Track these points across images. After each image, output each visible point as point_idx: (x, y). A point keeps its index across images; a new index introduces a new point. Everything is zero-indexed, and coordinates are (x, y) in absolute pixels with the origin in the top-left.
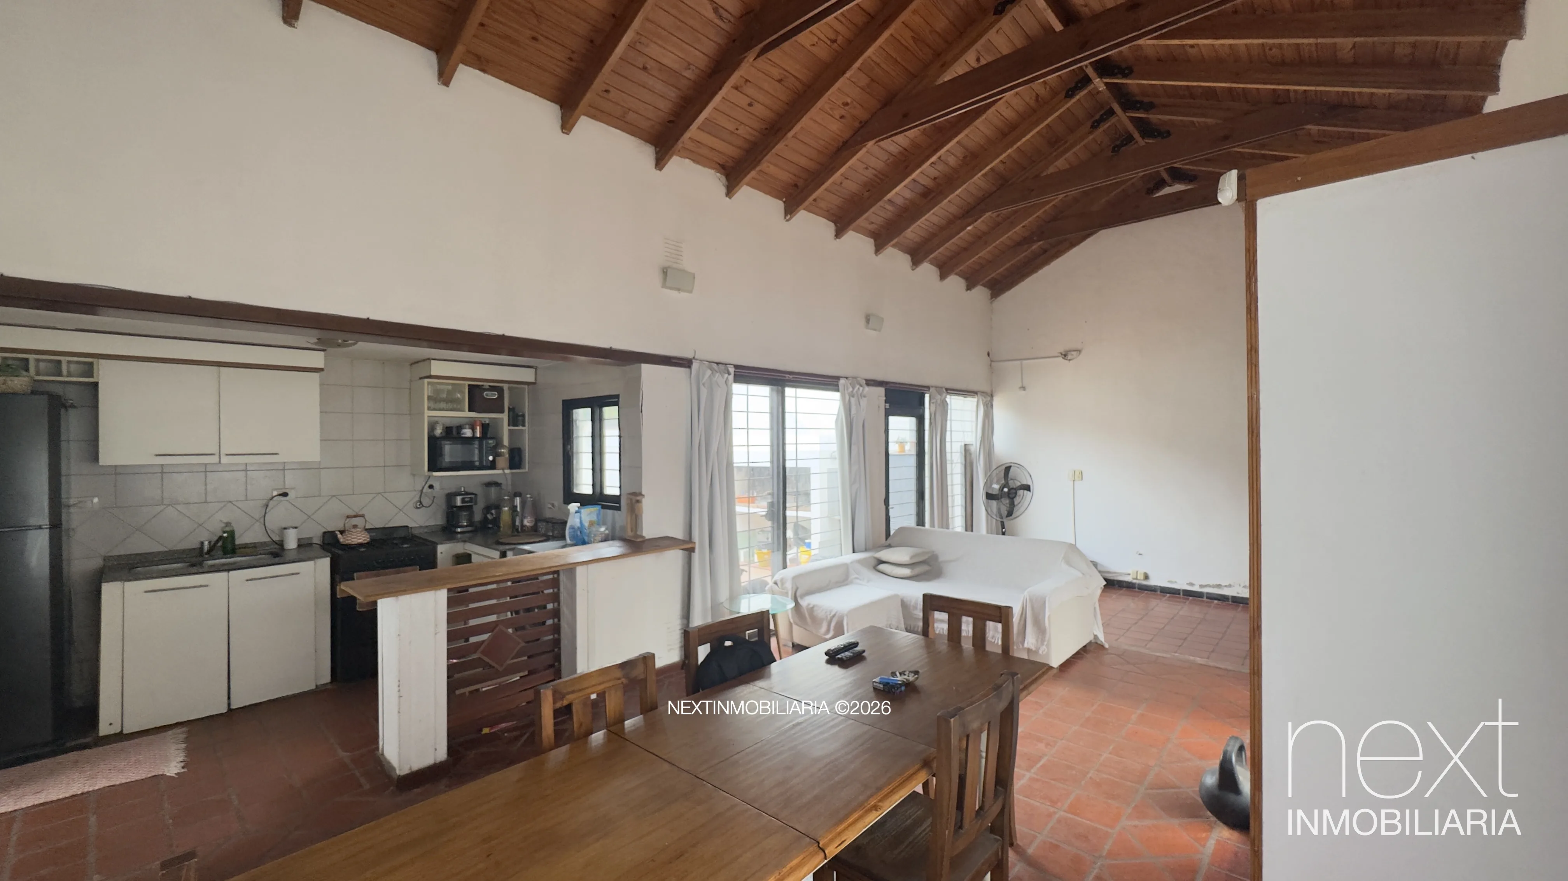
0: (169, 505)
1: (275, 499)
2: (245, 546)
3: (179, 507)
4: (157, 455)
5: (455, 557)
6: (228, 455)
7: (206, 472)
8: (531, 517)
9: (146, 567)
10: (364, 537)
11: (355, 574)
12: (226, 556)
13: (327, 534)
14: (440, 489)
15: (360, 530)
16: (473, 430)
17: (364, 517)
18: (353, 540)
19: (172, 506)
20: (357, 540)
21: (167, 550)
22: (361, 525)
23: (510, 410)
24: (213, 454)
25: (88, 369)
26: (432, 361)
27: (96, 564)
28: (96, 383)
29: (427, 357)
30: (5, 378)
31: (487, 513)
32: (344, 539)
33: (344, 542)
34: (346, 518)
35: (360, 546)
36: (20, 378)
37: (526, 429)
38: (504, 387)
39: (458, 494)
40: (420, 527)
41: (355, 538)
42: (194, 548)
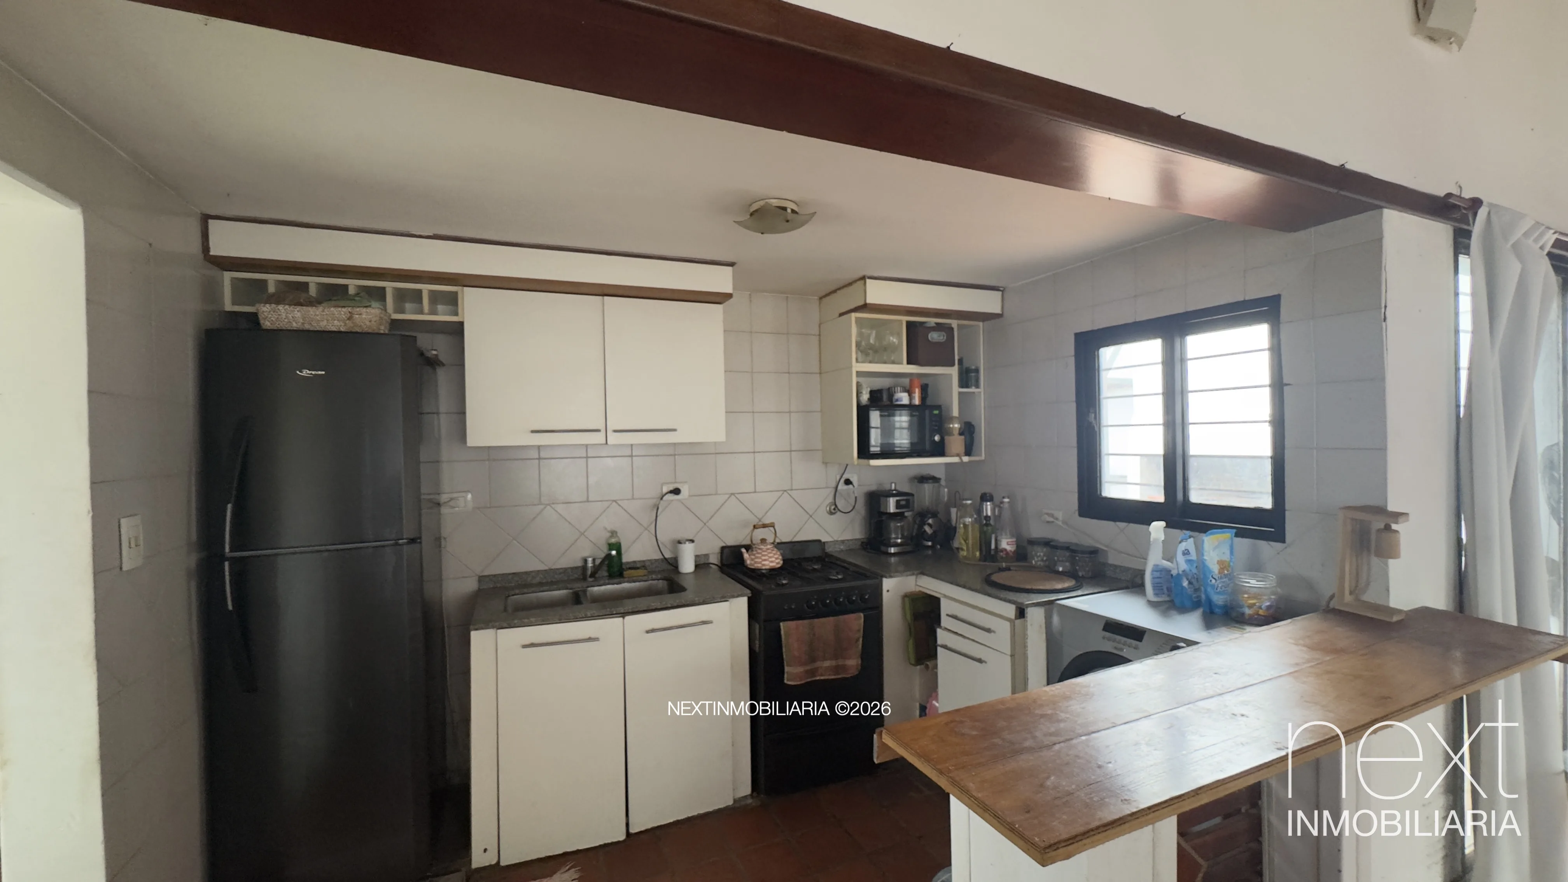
0: (549, 505)
1: (665, 498)
2: (634, 566)
3: (560, 508)
4: (533, 432)
5: (907, 599)
6: (615, 431)
7: (587, 457)
8: (1012, 536)
9: (524, 595)
10: (777, 559)
11: (781, 624)
12: (611, 581)
13: (726, 551)
14: (859, 485)
15: (769, 547)
16: (910, 393)
17: (773, 527)
18: (764, 563)
19: (551, 506)
20: (766, 563)
21: (546, 568)
22: (770, 539)
23: (961, 361)
24: (598, 431)
25: (453, 301)
26: (868, 281)
27: (470, 585)
28: (461, 324)
29: (861, 274)
30: (350, 309)
31: (923, 523)
32: (752, 560)
33: (751, 564)
34: (752, 527)
35: (773, 573)
36: (369, 310)
37: (980, 393)
38: (954, 323)
39: (889, 494)
40: (835, 542)
41: (765, 560)
42: (576, 568)
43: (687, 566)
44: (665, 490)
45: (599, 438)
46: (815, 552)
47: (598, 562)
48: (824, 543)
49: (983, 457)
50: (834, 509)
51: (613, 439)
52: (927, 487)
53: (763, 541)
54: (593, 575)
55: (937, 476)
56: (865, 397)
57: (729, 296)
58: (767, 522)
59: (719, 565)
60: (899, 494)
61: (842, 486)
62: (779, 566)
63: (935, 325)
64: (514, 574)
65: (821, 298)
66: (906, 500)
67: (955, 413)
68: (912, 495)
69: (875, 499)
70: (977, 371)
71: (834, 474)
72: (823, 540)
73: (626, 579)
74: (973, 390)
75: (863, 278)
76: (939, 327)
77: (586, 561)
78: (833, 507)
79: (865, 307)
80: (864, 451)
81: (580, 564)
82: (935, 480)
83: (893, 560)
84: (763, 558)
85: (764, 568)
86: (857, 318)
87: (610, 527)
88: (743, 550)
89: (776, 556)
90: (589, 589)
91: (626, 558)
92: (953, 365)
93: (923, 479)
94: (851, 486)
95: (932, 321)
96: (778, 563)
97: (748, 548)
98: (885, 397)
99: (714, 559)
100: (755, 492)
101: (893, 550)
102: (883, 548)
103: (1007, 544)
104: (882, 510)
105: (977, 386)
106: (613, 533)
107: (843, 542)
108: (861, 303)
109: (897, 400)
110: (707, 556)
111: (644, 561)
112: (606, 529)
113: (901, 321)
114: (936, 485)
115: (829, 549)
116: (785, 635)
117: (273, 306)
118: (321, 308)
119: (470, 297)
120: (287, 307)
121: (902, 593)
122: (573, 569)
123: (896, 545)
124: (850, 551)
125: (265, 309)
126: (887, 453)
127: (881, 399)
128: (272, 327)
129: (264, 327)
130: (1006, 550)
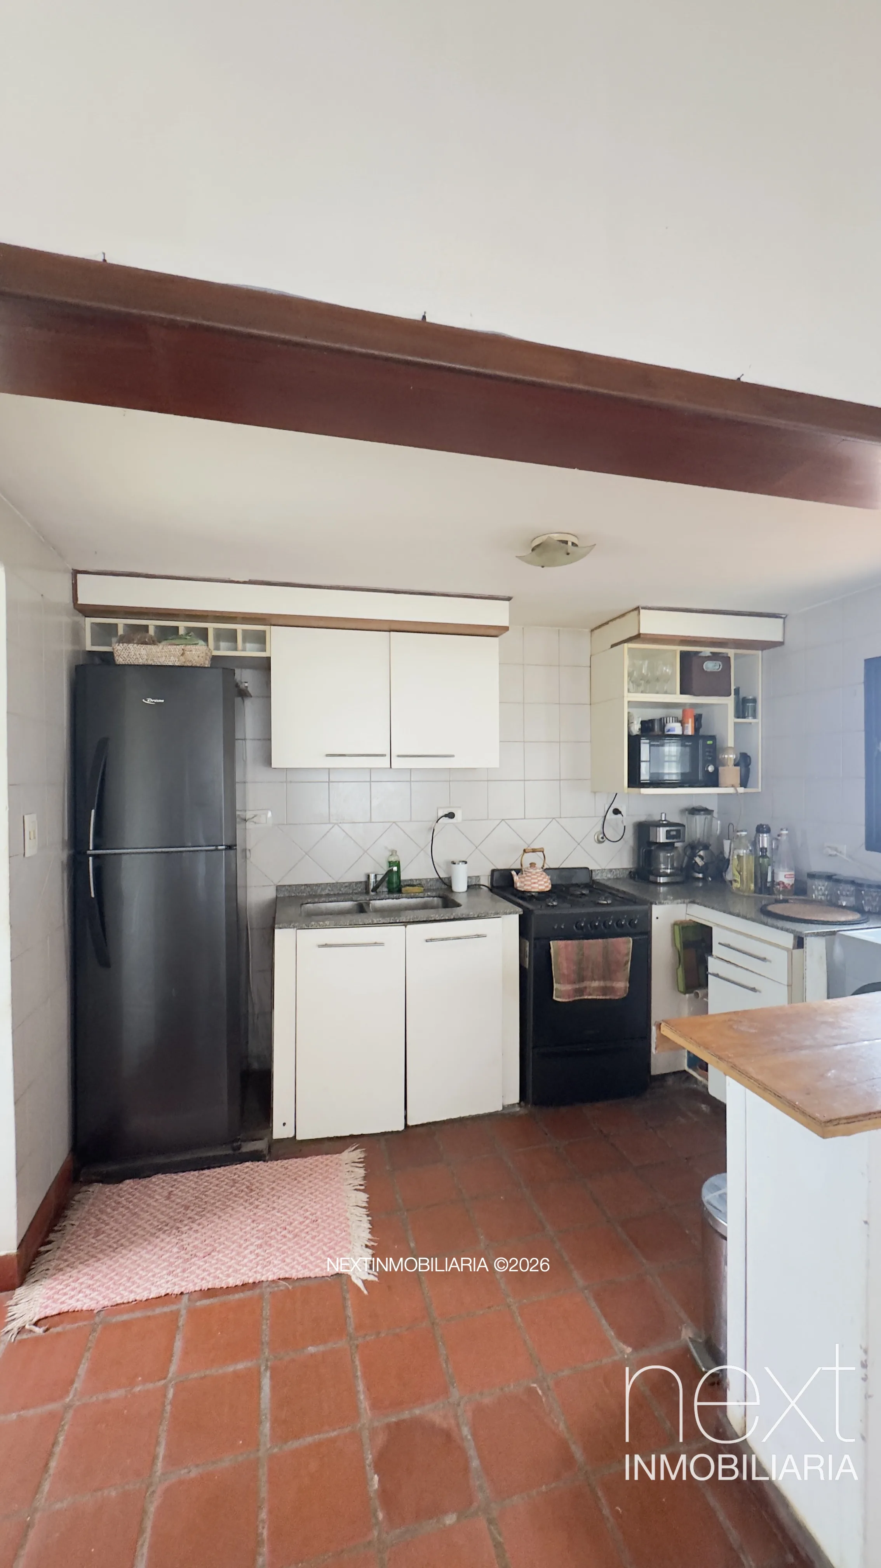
0: (336, 824)
1: (440, 821)
2: (411, 883)
3: (346, 827)
4: (327, 755)
5: (677, 928)
6: (398, 756)
7: (370, 781)
8: (790, 869)
9: (315, 904)
10: (545, 882)
11: (551, 942)
12: (392, 896)
13: (496, 874)
14: (628, 815)
15: (538, 871)
16: (682, 723)
17: (543, 852)
18: (533, 885)
19: (339, 826)
20: (536, 885)
21: (334, 882)
22: (539, 864)
23: (737, 691)
24: (385, 755)
25: (261, 639)
26: (642, 611)
27: (270, 894)
28: (268, 659)
29: (635, 606)
30: (183, 647)
31: (694, 855)
32: (522, 882)
33: (520, 887)
34: (522, 851)
35: (542, 896)
36: (197, 647)
37: (757, 724)
38: (731, 652)
39: (659, 824)
40: (603, 871)
41: (535, 883)
42: (361, 882)
43: (460, 886)
44: (441, 814)
45: (384, 762)
46: (582, 879)
47: (379, 878)
48: (591, 871)
49: (760, 790)
50: (603, 838)
51: (397, 763)
52: (699, 819)
53: (532, 865)
54: (375, 890)
55: (710, 808)
56: (636, 728)
57: (506, 629)
58: (536, 846)
59: (489, 885)
60: (669, 824)
61: (610, 815)
62: (548, 889)
63: (710, 654)
64: (305, 885)
65: (592, 631)
66: (677, 831)
67: (731, 743)
68: (684, 826)
69: (643, 830)
70: (754, 701)
71: (602, 804)
72: (590, 869)
73: (404, 895)
74: (750, 720)
75: (637, 609)
76: (714, 657)
77: (368, 876)
78: (602, 836)
79: (638, 637)
80: (634, 780)
81: (363, 879)
82: (707, 811)
83: (662, 889)
84: (533, 881)
85: (533, 890)
86: (629, 649)
87: (390, 847)
88: (514, 873)
89: (545, 880)
90: (371, 902)
91: (404, 876)
92: (729, 695)
93: (694, 811)
94: (619, 815)
95: (707, 651)
96: (547, 887)
97: (518, 871)
98: (656, 727)
99: (485, 881)
100: (525, 818)
101: (662, 880)
102: (652, 878)
103: (784, 877)
104: (652, 839)
105: (754, 717)
106: (393, 852)
107: (611, 870)
108: (635, 633)
109: (669, 731)
110: (478, 877)
111: (420, 880)
112: (386, 848)
113: (675, 651)
114: (709, 817)
115: (597, 877)
116: (555, 952)
117: (125, 645)
118: (161, 646)
119: (277, 636)
120: (135, 645)
121: (672, 921)
122: (357, 883)
123: (666, 875)
124: (617, 879)
125: (119, 648)
126: (657, 782)
127: (653, 729)
128: (123, 663)
129: (118, 663)
130: (783, 883)
